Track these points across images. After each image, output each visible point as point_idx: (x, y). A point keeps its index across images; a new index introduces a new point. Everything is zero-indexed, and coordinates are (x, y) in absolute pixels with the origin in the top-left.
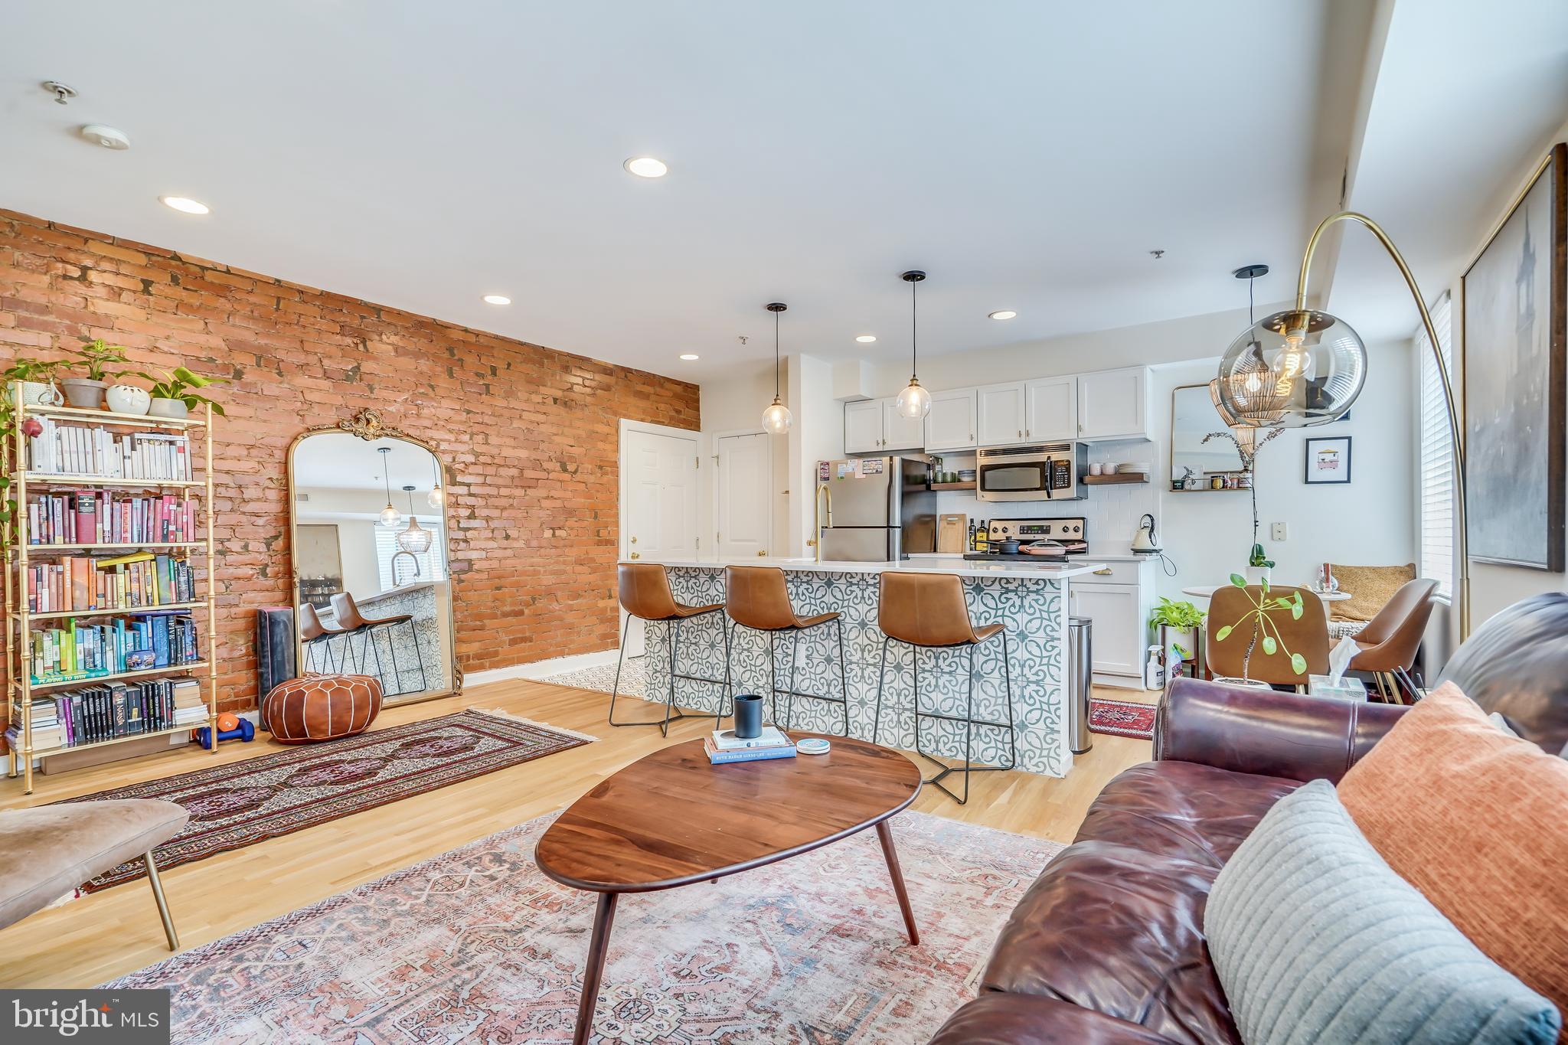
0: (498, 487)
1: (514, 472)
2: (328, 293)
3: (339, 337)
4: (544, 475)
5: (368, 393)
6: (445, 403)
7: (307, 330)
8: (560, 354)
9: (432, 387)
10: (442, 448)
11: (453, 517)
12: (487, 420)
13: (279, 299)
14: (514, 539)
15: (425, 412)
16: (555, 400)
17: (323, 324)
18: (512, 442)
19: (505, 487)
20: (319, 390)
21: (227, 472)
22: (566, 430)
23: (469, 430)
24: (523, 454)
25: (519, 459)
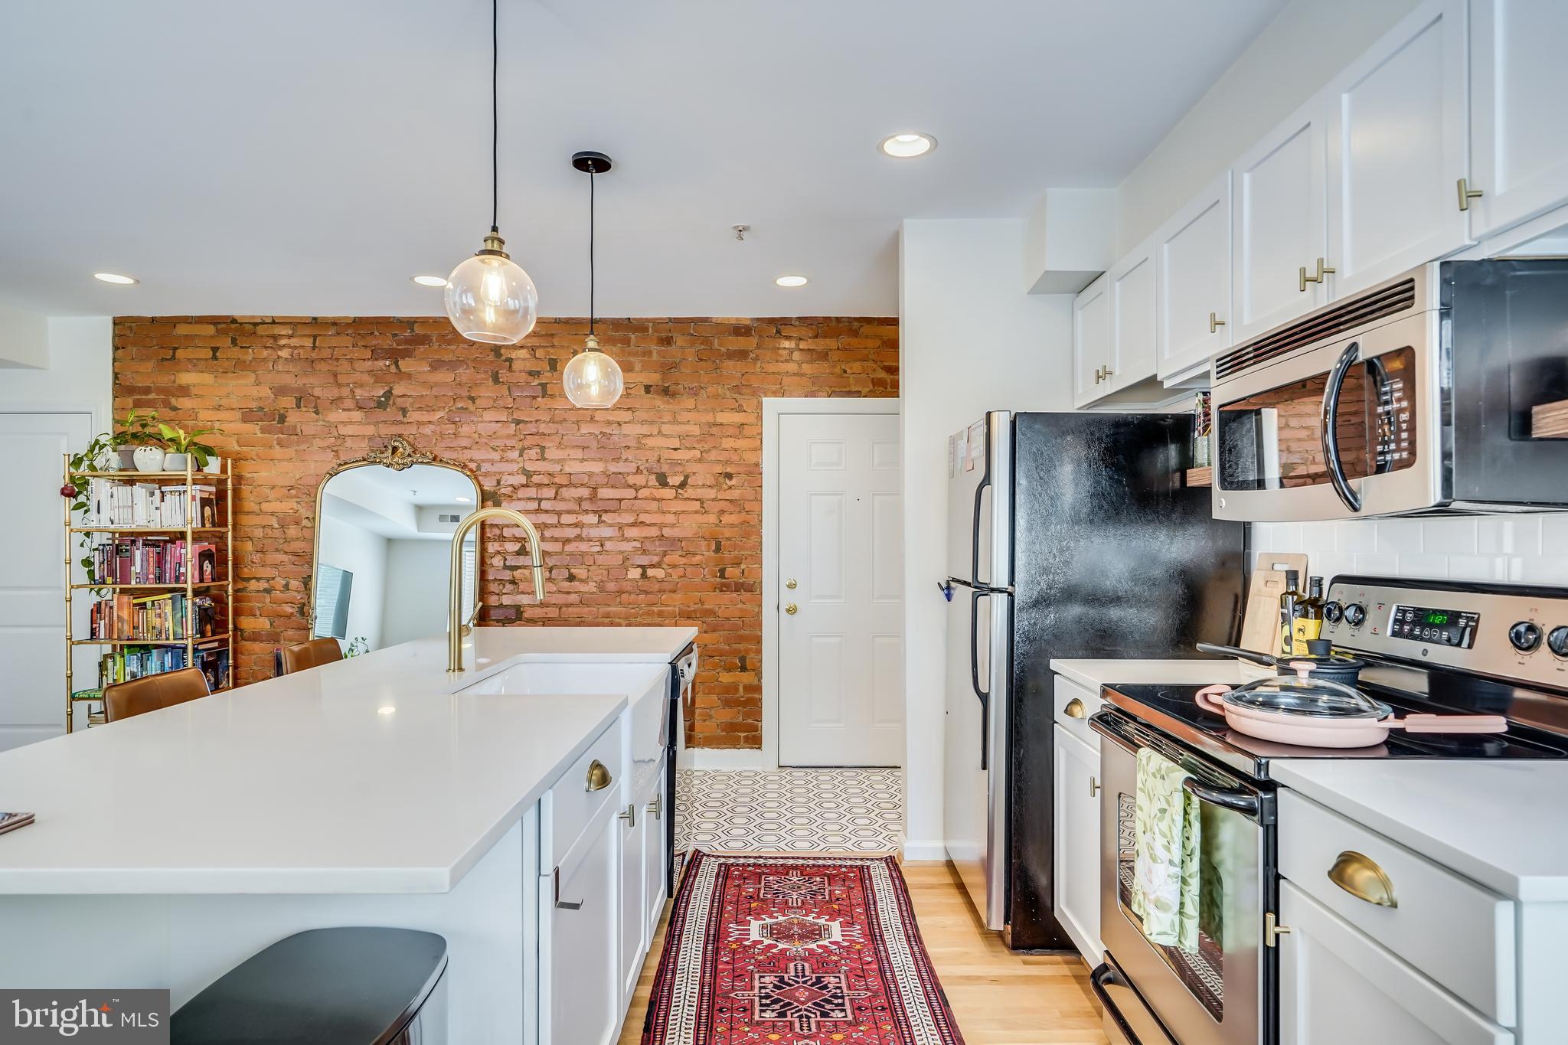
0: (559, 513)
1: (585, 492)
2: (361, 318)
3: (370, 363)
4: (630, 493)
5: (400, 418)
6: (488, 416)
7: (340, 362)
8: (656, 322)
9: (473, 399)
10: (483, 470)
11: (498, 552)
12: (543, 428)
13: (315, 337)
14: (582, 581)
15: (465, 430)
16: (648, 389)
17: (357, 353)
18: (579, 454)
19: (569, 512)
20: (351, 423)
21: (272, 514)
22: (666, 429)
23: (519, 445)
24: (597, 467)
25: (591, 474)
